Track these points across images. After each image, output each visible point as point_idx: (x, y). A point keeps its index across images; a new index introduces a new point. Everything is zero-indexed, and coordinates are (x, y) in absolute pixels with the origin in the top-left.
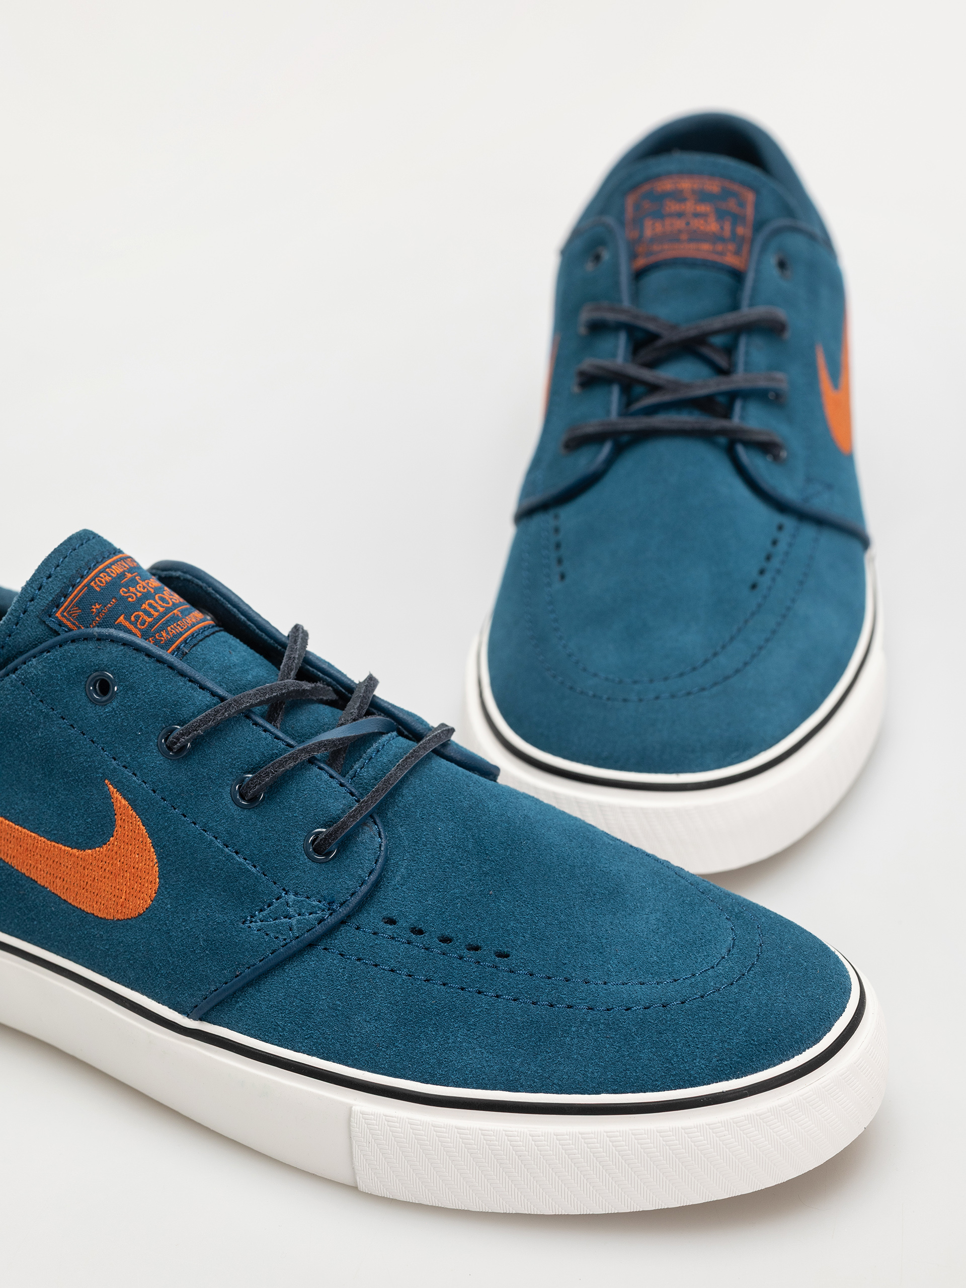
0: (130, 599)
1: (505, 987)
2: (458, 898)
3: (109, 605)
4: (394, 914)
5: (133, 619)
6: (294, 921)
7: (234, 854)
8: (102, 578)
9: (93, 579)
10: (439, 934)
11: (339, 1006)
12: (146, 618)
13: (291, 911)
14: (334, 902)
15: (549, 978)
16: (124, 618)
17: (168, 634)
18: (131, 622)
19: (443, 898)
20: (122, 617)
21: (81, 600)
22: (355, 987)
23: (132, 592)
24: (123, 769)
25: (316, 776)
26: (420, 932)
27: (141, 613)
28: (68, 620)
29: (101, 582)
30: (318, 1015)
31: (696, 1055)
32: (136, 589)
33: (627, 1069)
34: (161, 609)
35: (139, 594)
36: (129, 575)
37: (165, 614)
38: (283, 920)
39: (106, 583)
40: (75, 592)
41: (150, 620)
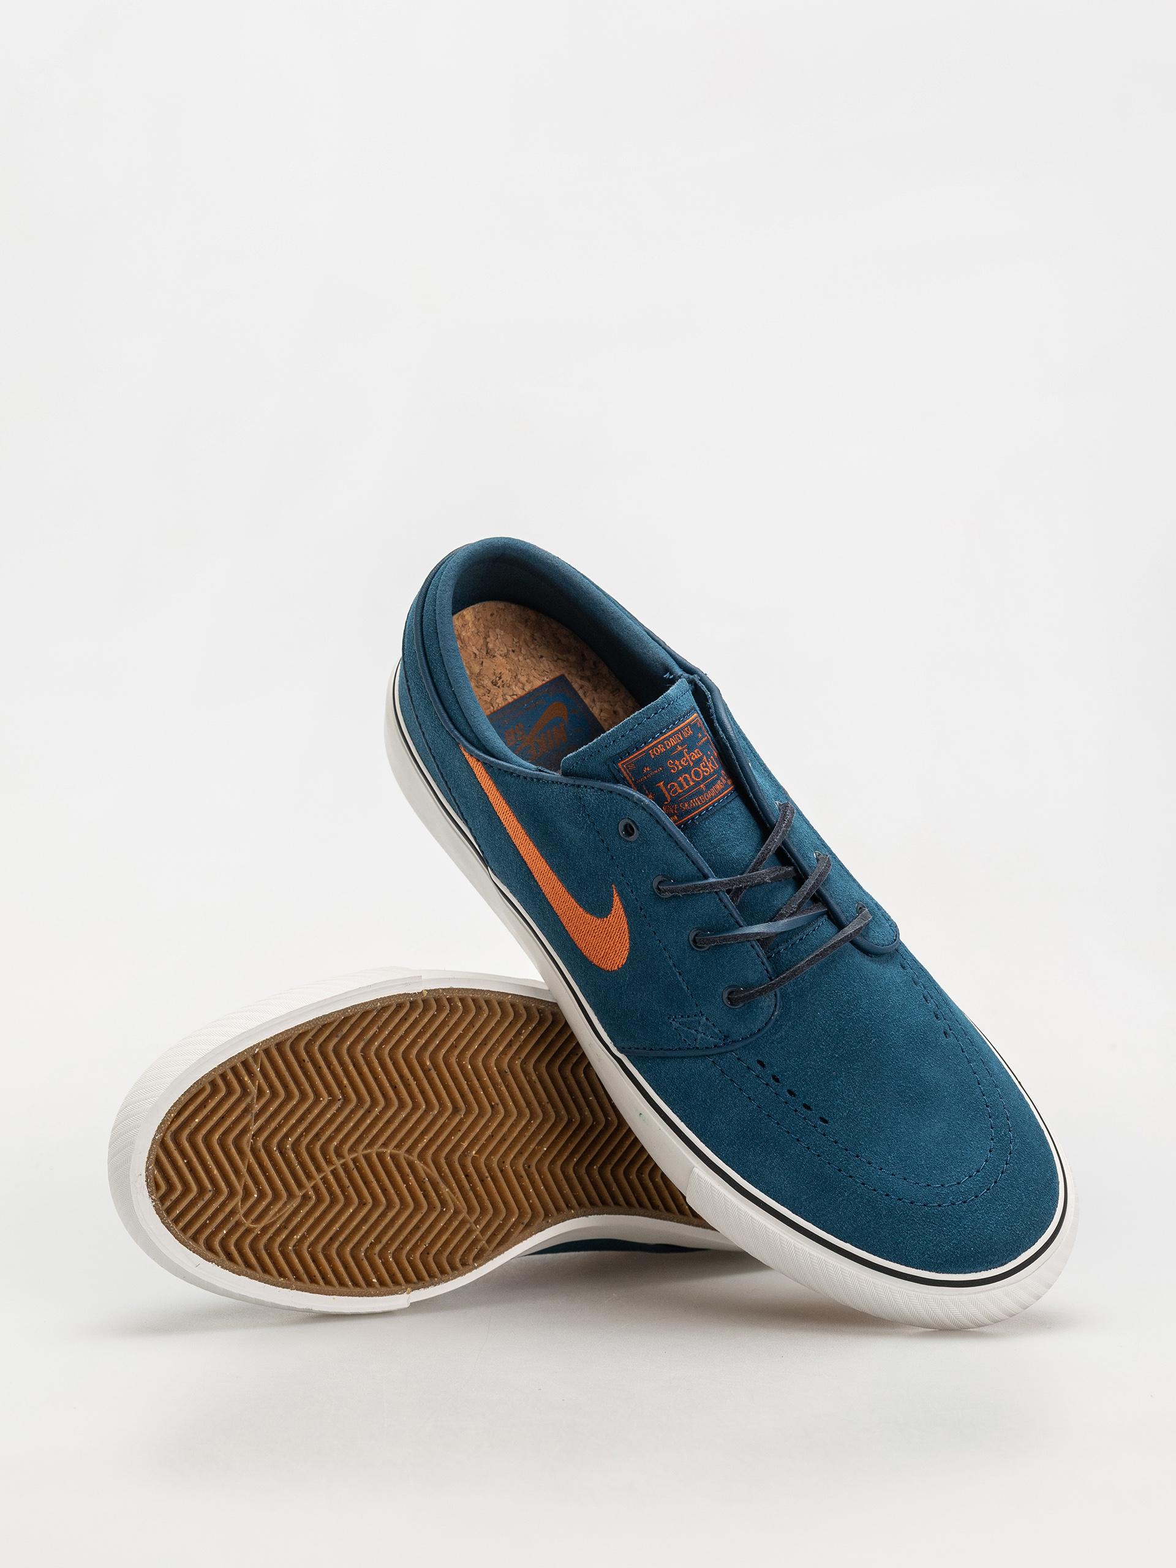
0: (672, 771)
1: (816, 1145)
2: (810, 1068)
3: (656, 771)
4: (766, 1061)
5: (669, 787)
6: (699, 1036)
7: (678, 974)
8: (659, 748)
9: (651, 748)
10: (788, 1088)
11: (708, 1103)
12: (678, 788)
13: (700, 1029)
14: (729, 1037)
15: (847, 1150)
16: (663, 784)
17: (689, 805)
18: (666, 787)
19: (801, 1064)
20: (662, 783)
21: (638, 761)
22: (723, 1097)
23: (676, 765)
24: (626, 885)
25: (747, 952)
26: (777, 1080)
27: (676, 784)
28: (626, 771)
29: (657, 751)
30: (694, 1100)
31: (916, 1248)
32: (680, 763)
33: (869, 1237)
34: (692, 783)
35: (680, 768)
36: (680, 748)
37: (693, 787)
38: (693, 1031)
39: (660, 754)
40: (637, 754)
41: (680, 791)
